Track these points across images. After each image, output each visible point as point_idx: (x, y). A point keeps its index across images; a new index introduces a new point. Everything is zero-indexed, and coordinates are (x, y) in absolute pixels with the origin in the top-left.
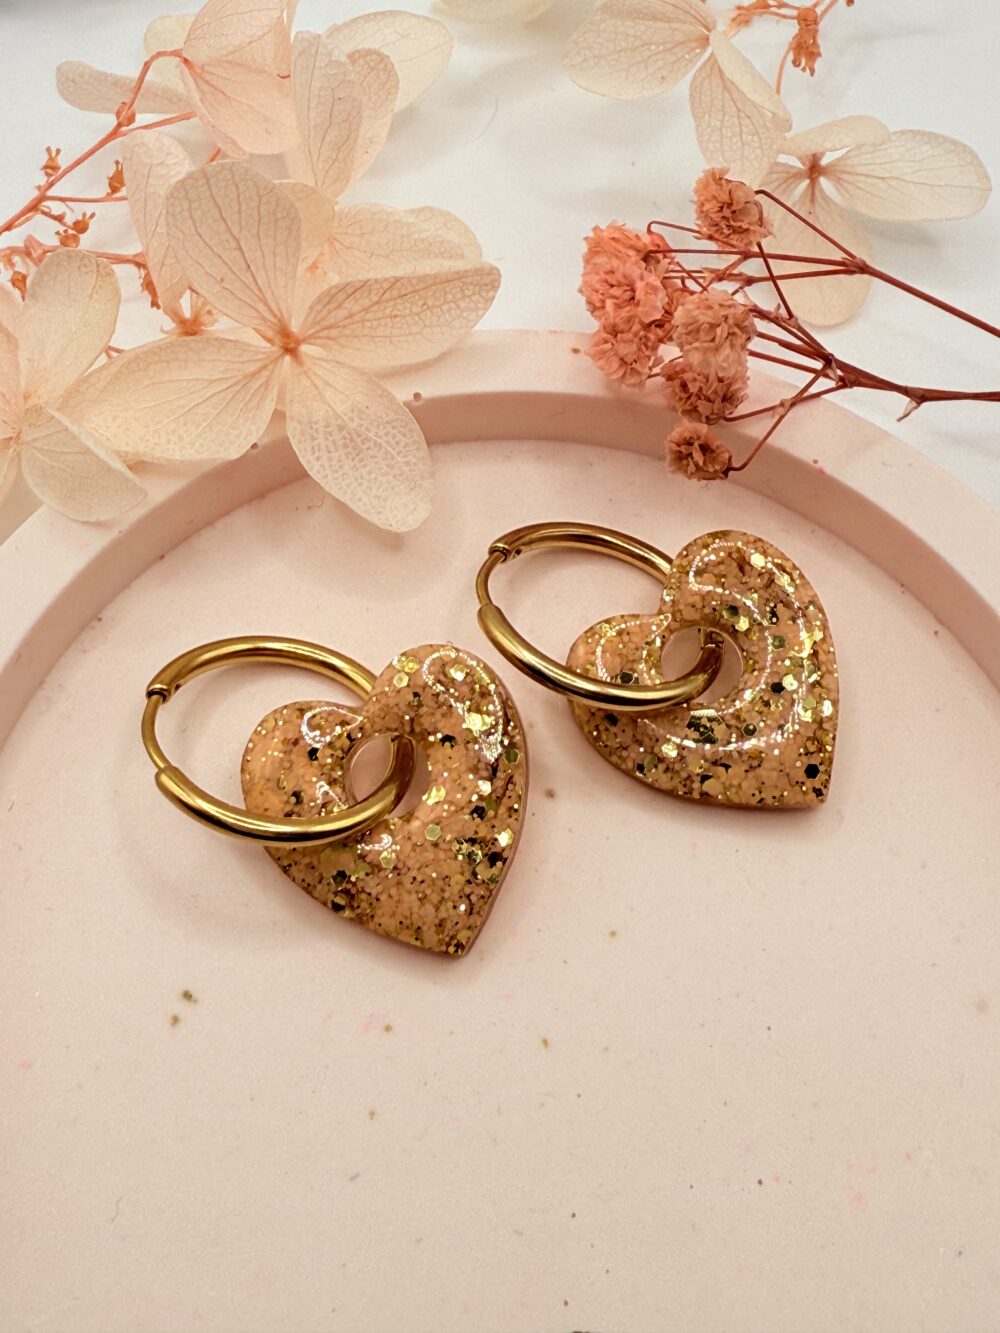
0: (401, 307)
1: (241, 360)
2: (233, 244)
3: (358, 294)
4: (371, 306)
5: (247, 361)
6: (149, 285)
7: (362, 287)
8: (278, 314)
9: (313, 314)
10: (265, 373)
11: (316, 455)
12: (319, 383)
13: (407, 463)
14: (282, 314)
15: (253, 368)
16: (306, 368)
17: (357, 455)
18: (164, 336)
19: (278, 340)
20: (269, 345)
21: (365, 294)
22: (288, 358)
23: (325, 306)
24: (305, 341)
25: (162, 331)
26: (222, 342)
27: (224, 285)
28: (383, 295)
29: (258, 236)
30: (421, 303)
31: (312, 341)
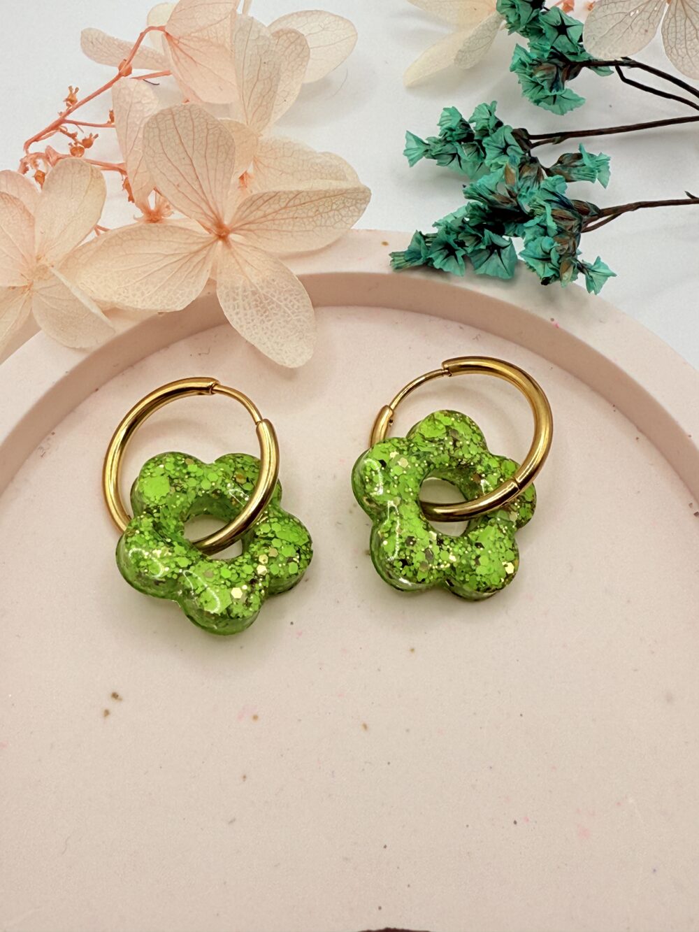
0: (300, 212)
1: (189, 241)
2: (188, 161)
3: (271, 201)
4: (280, 210)
5: (193, 243)
6: (127, 186)
7: (274, 196)
8: (216, 212)
9: (240, 213)
10: (205, 252)
11: (235, 311)
12: (240, 261)
13: (299, 320)
14: (218, 212)
15: (195, 248)
16: (232, 250)
17: (265, 312)
18: (136, 222)
19: (215, 230)
20: (207, 232)
21: (276, 202)
22: (220, 243)
23: (248, 208)
24: (234, 231)
25: (135, 219)
26: (175, 229)
27: (179, 189)
28: (289, 202)
29: (205, 157)
30: (314, 210)
31: (237, 232)
